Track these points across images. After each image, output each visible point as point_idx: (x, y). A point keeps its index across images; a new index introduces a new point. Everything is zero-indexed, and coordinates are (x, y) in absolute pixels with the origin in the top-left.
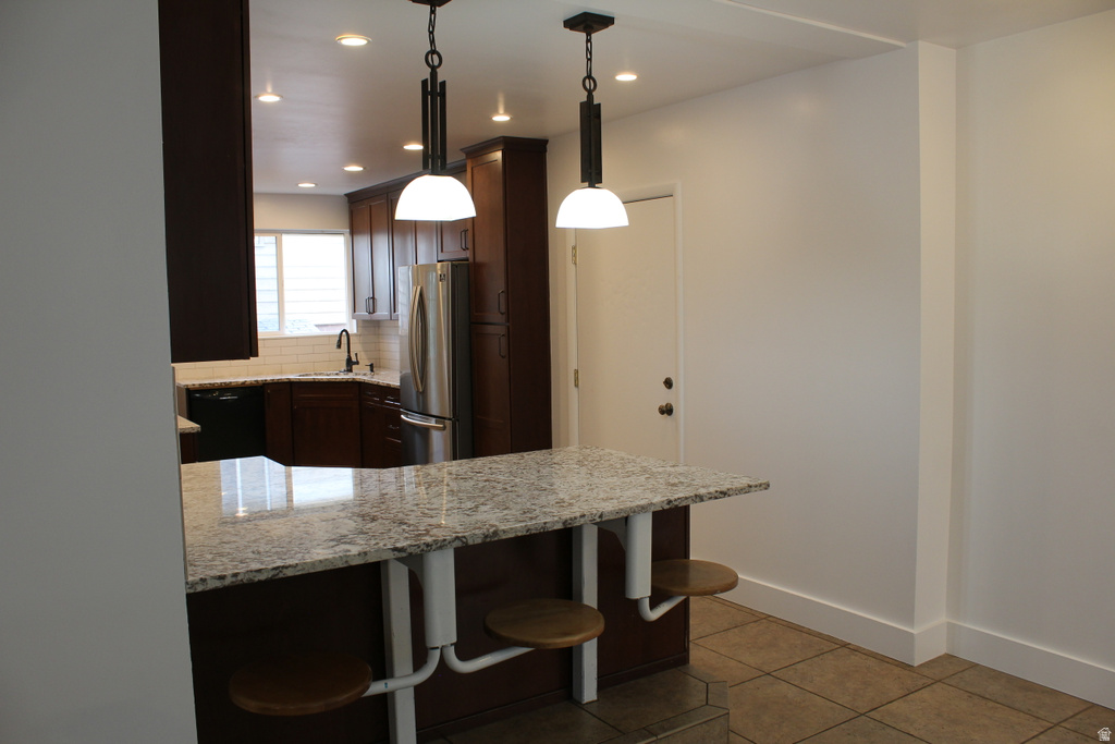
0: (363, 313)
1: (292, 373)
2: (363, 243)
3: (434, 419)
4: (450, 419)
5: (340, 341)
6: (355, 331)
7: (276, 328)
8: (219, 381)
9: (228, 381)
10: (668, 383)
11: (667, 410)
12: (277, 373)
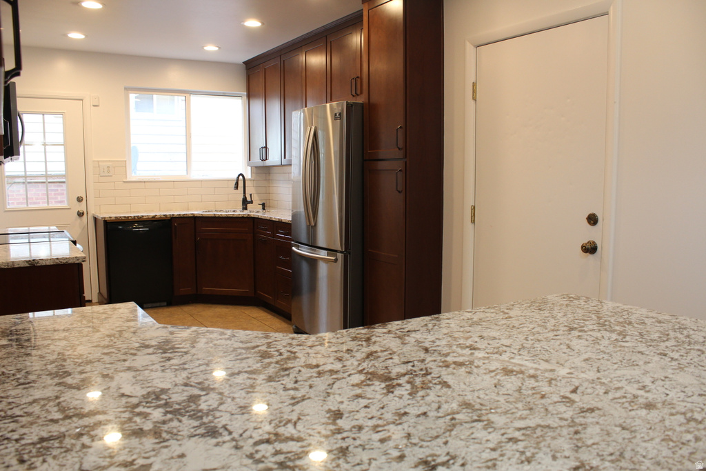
0: (256, 160)
1: (197, 210)
2: (258, 106)
3: (326, 252)
4: (341, 252)
5: (237, 184)
6: (250, 177)
7: (184, 173)
8: (132, 215)
9: (140, 215)
10: (593, 220)
11: (590, 249)
12: (184, 210)
